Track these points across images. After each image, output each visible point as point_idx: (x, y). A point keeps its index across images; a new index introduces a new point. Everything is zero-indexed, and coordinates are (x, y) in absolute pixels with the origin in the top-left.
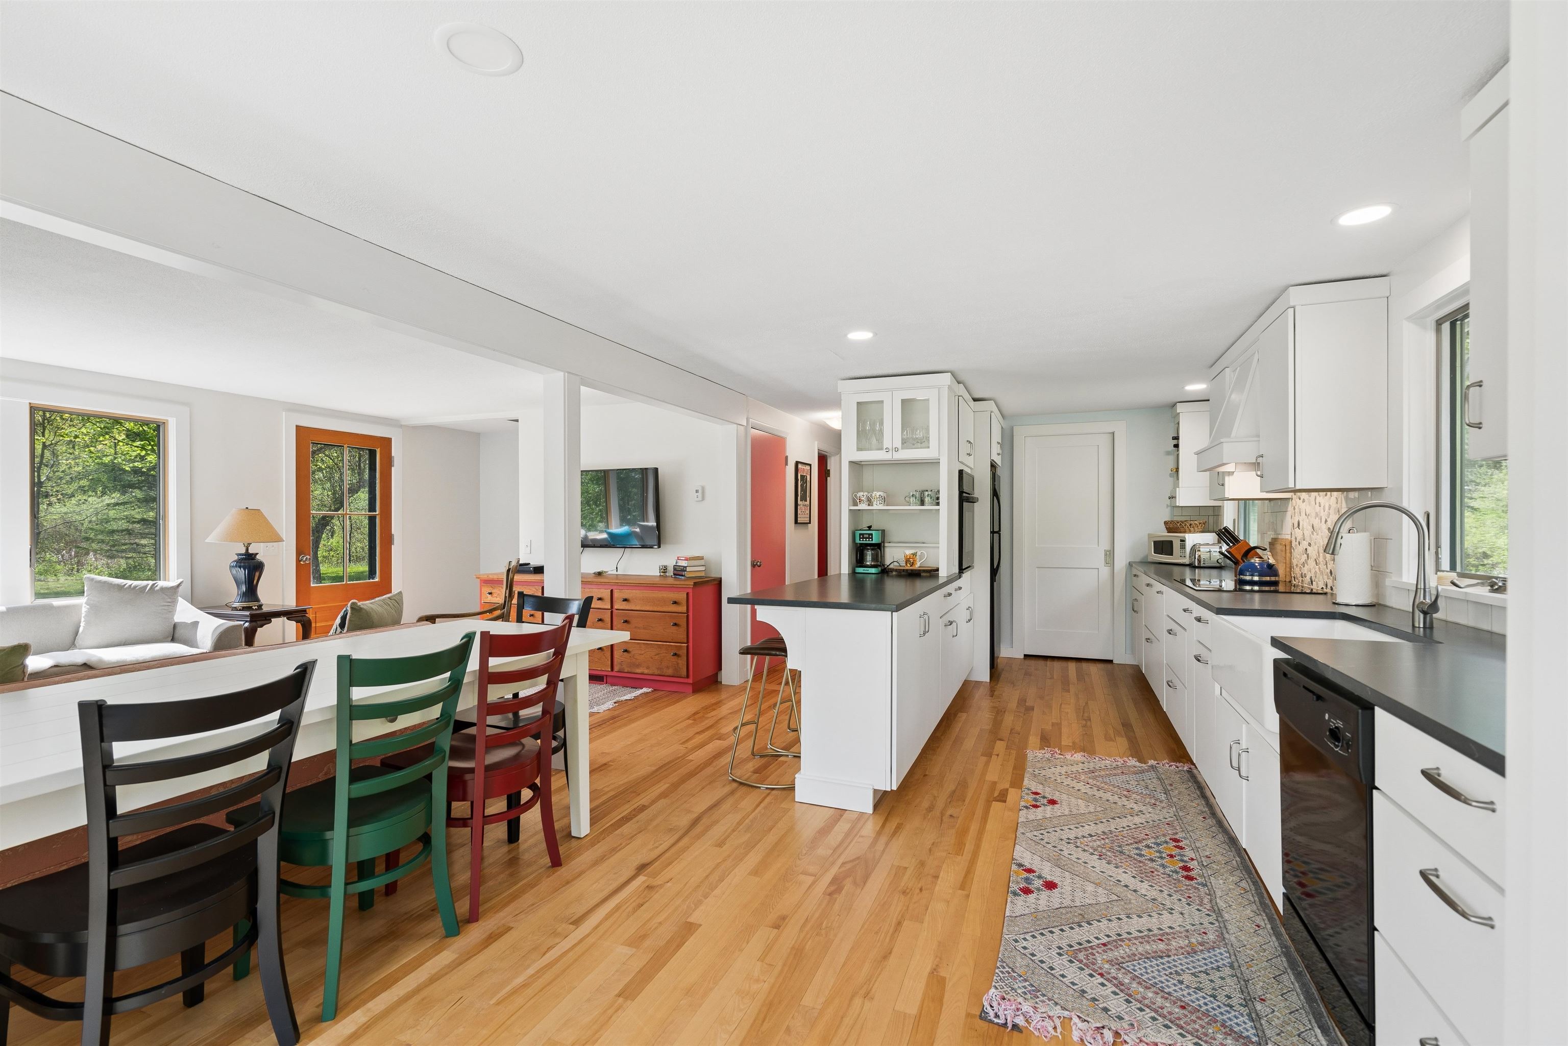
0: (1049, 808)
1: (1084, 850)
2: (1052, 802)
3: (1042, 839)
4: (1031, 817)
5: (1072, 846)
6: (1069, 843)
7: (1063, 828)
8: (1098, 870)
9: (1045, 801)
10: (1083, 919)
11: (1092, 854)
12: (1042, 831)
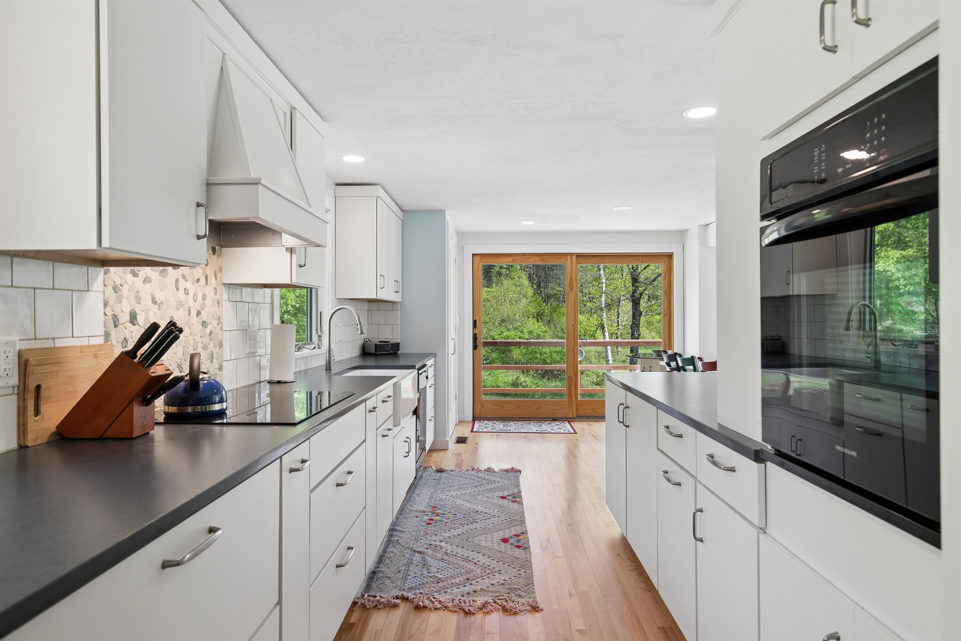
0: (507, 536)
1: (486, 513)
2: (505, 540)
3: (510, 515)
4: (517, 528)
5: (492, 514)
6: (494, 516)
7: (498, 523)
8: (480, 506)
9: (511, 541)
10: (490, 490)
11: (481, 512)
12: (510, 520)
